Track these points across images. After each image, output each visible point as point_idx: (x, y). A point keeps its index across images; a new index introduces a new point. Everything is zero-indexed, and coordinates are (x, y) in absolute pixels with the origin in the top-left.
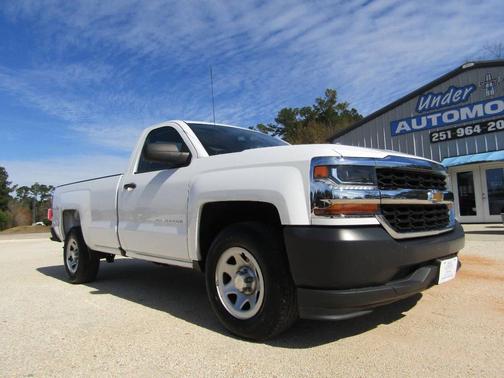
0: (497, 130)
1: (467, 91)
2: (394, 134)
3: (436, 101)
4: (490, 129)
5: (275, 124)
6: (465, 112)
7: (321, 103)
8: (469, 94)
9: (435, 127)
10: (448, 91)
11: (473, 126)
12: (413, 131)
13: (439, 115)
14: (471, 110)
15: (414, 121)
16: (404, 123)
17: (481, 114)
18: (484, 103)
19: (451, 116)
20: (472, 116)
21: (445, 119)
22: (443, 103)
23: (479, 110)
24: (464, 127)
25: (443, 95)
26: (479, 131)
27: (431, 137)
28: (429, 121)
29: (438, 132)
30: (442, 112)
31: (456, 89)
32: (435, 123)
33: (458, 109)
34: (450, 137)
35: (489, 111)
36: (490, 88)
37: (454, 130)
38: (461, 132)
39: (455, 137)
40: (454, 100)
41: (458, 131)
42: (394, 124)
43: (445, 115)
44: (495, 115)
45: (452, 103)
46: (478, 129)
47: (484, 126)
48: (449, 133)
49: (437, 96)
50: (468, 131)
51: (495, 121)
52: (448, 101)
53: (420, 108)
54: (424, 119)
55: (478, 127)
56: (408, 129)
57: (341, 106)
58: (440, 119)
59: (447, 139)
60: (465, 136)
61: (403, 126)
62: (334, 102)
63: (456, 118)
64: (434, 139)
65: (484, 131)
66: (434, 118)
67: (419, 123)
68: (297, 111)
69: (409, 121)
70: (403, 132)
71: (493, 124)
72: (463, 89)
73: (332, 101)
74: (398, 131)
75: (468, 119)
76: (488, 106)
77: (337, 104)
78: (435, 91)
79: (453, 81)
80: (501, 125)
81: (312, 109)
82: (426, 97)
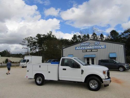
1: (89, 44)
3: (84, 44)
5: (36, 37)
6: (88, 48)
7: (48, 34)
11: (90, 50)
15: (80, 48)
16: (78, 48)
17: (91, 48)
18: (91, 46)
19: (86, 48)
20: (90, 48)
21: (85, 48)
23: (91, 47)
25: (85, 44)
28: (82, 48)
31: (87, 43)
32: (83, 49)
35: (92, 48)
36: (92, 44)
37: (86, 50)
39: (87, 52)
40: (87, 45)
42: (76, 48)
46: (90, 51)
47: (91, 50)
50: (89, 51)
54: (81, 47)
58: (84, 48)
59: (85, 52)
60: (88, 52)
61: (77, 48)
64: (83, 51)
65: (91, 51)
66: (83, 47)
67: (81, 48)
69: (79, 47)
70: (78, 49)
72: (88, 43)
76: (92, 47)
77: (52, 35)
78: (84, 42)
79: (87, 42)
80: (94, 50)
81: (46, 35)
82: (82, 43)
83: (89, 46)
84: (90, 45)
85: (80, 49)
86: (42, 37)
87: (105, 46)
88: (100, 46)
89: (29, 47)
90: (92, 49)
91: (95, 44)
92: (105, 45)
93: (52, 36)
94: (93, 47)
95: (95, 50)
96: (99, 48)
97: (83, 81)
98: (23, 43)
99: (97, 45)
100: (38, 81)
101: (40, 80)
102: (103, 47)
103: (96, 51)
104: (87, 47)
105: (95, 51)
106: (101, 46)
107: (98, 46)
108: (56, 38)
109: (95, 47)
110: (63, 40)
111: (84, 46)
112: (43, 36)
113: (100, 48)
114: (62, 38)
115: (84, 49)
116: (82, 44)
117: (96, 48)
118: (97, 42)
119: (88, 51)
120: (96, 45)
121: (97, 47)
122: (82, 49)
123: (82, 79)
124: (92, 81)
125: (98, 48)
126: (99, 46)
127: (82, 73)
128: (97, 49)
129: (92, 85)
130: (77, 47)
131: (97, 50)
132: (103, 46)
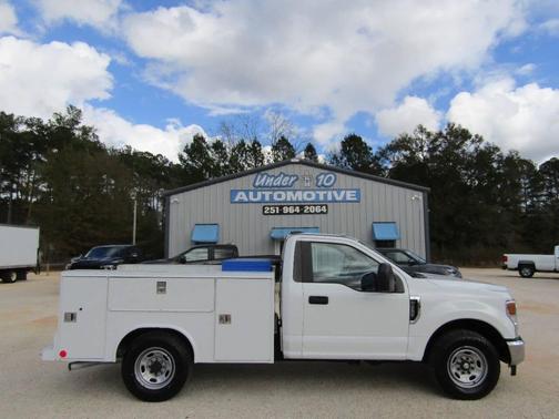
0: (310, 213)
1: (292, 179)
2: (232, 202)
3: (270, 181)
4: (305, 211)
6: (290, 196)
7: (60, 119)
8: (293, 182)
9: (267, 202)
10: (279, 175)
11: (295, 206)
12: (249, 202)
13: (271, 193)
14: (294, 194)
15: (251, 194)
16: (243, 193)
17: (300, 199)
18: (303, 191)
19: (279, 196)
20: (294, 199)
21: (275, 198)
22: (275, 184)
23: (300, 196)
24: (288, 206)
25: (276, 177)
27: (264, 210)
28: (263, 196)
29: (269, 207)
30: (274, 191)
31: (285, 176)
32: (267, 199)
33: (285, 191)
34: (278, 212)
35: (306, 198)
36: (307, 181)
37: (281, 207)
39: (281, 213)
40: (283, 184)
42: (234, 193)
43: (276, 194)
44: (310, 202)
45: (281, 186)
46: (298, 210)
47: (302, 207)
48: (277, 208)
49: (271, 176)
50: (291, 210)
51: (309, 206)
52: (279, 183)
53: (257, 184)
54: (259, 194)
55: (298, 208)
56: (246, 200)
57: (86, 131)
58: (271, 196)
60: (288, 213)
61: (241, 196)
62: (77, 123)
63: (283, 198)
64: (266, 212)
65: (302, 212)
66: (267, 194)
67: (255, 196)
68: (21, 121)
69: (247, 192)
70: (241, 202)
71: (308, 208)
72: (290, 177)
73: (75, 122)
74: (237, 200)
75: (292, 201)
77: (80, 125)
78: (270, 172)
79: (283, 169)
80: (312, 209)
81: (45, 122)
82: (262, 176)
83: (295, 191)
84: (297, 185)
85: (252, 198)
86: (22, 128)
87: (358, 195)
88: (339, 191)
90: (303, 201)
91: (318, 180)
92: (358, 190)
93: (77, 133)
94: (309, 196)
95: (318, 209)
96: (334, 201)
97: (417, 355)
99: (327, 188)
100: (145, 378)
101: (155, 369)
102: (348, 198)
103: (322, 212)
104: (283, 193)
105: (315, 213)
106: (343, 193)
107: (330, 193)
108: (98, 142)
109: (318, 195)
110: (135, 153)
111: (272, 188)
113: (337, 199)
114: (129, 147)
115: (272, 200)
116: (263, 180)
117: (321, 198)
118: (326, 175)
119: (286, 210)
120: (323, 185)
121: (325, 196)
122: (263, 200)
123: (411, 345)
124: (459, 353)
125: (330, 198)
126: (335, 193)
127: (412, 319)
128: (324, 204)
129: (459, 373)
130: (237, 191)
131: (324, 209)
132: (348, 192)
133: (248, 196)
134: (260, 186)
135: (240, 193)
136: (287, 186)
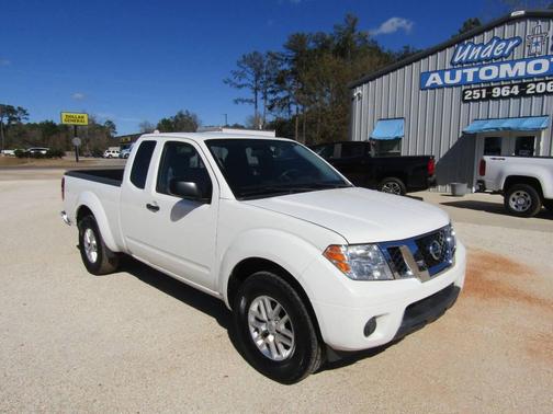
0: (537, 94)
1: (511, 44)
2: (422, 88)
3: (475, 53)
4: (528, 92)
6: (505, 70)
8: (512, 49)
9: (469, 84)
10: (491, 42)
11: (511, 86)
12: (445, 85)
13: (476, 69)
14: (512, 67)
15: (447, 74)
16: (437, 75)
17: (522, 73)
18: (528, 60)
19: (489, 73)
20: (512, 74)
21: (482, 76)
22: (482, 56)
23: (520, 68)
24: (501, 87)
25: (485, 46)
26: (516, 92)
27: (464, 95)
28: (464, 76)
29: (472, 90)
30: (481, 66)
31: (499, 41)
32: (470, 79)
33: (498, 65)
34: (484, 96)
35: (532, 71)
36: (537, 44)
37: (489, 89)
38: (497, 92)
39: (489, 97)
40: (495, 54)
41: (494, 91)
42: (424, 76)
43: (483, 70)
44: (538, 76)
45: (492, 57)
46: (516, 91)
47: (523, 86)
48: (484, 91)
49: (477, 46)
50: (505, 92)
51: (536, 83)
52: (489, 54)
53: (457, 60)
54: (459, 73)
55: (516, 87)
56: (440, 83)
58: (476, 74)
59: (481, 99)
60: (501, 97)
61: (435, 79)
62: (354, 31)
63: (494, 76)
64: (466, 98)
65: (523, 94)
66: (470, 72)
67: (453, 77)
68: (310, 38)
69: (442, 74)
70: (434, 87)
71: (533, 86)
72: (508, 41)
74: (428, 84)
75: (507, 79)
76: (532, 64)
78: (477, 40)
79: (497, 32)
80: (541, 88)
82: (465, 46)
83: (513, 63)
84: (517, 54)
85: (448, 80)
89: (260, 94)
90: (528, 76)
95: (551, 87)
98: (236, 80)
104: (494, 69)
105: (545, 93)
108: (377, 48)
112: (316, 42)
115: (477, 80)
122: (464, 82)
130: (429, 73)
133: (443, 78)
134: (460, 63)
135: (432, 76)
136: (501, 57)
